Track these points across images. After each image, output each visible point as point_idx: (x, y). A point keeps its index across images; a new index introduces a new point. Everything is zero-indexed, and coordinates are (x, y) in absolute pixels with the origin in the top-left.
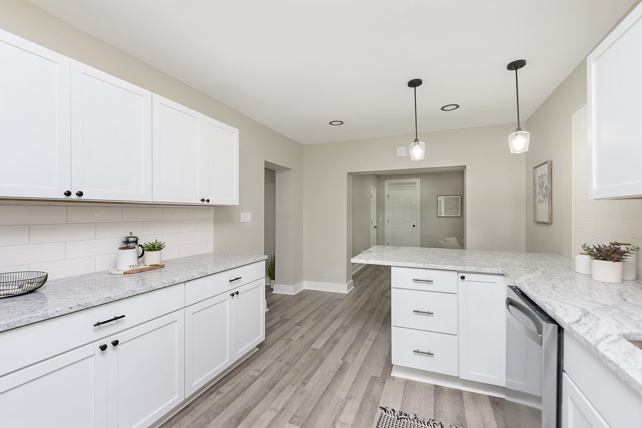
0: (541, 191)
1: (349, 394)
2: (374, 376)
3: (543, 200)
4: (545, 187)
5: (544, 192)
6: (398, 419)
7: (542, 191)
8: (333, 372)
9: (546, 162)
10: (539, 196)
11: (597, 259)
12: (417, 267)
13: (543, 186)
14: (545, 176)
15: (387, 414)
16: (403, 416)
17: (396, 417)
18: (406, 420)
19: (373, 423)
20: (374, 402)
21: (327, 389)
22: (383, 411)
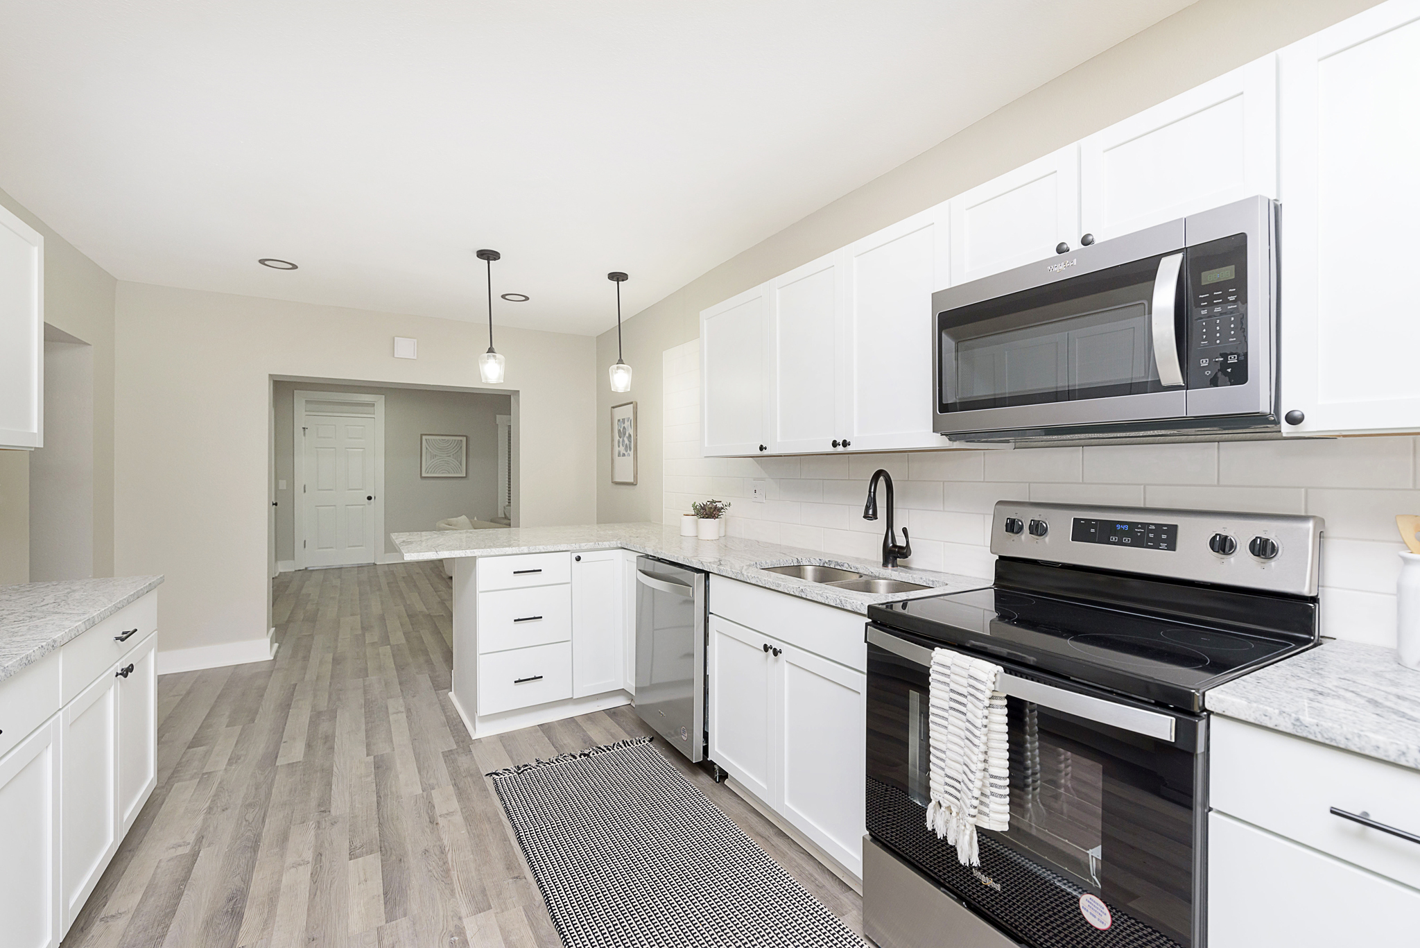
0: (621, 440)
1: (424, 785)
2: (446, 750)
3: (624, 452)
4: (627, 435)
5: (626, 441)
6: (519, 774)
7: (623, 441)
8: (368, 776)
9: (632, 403)
10: (619, 446)
11: (703, 518)
12: (519, 552)
13: (625, 434)
14: (628, 421)
15: (502, 776)
16: (522, 769)
17: (515, 774)
18: (529, 770)
19: (489, 793)
20: (472, 775)
21: (379, 797)
22: (494, 776)
